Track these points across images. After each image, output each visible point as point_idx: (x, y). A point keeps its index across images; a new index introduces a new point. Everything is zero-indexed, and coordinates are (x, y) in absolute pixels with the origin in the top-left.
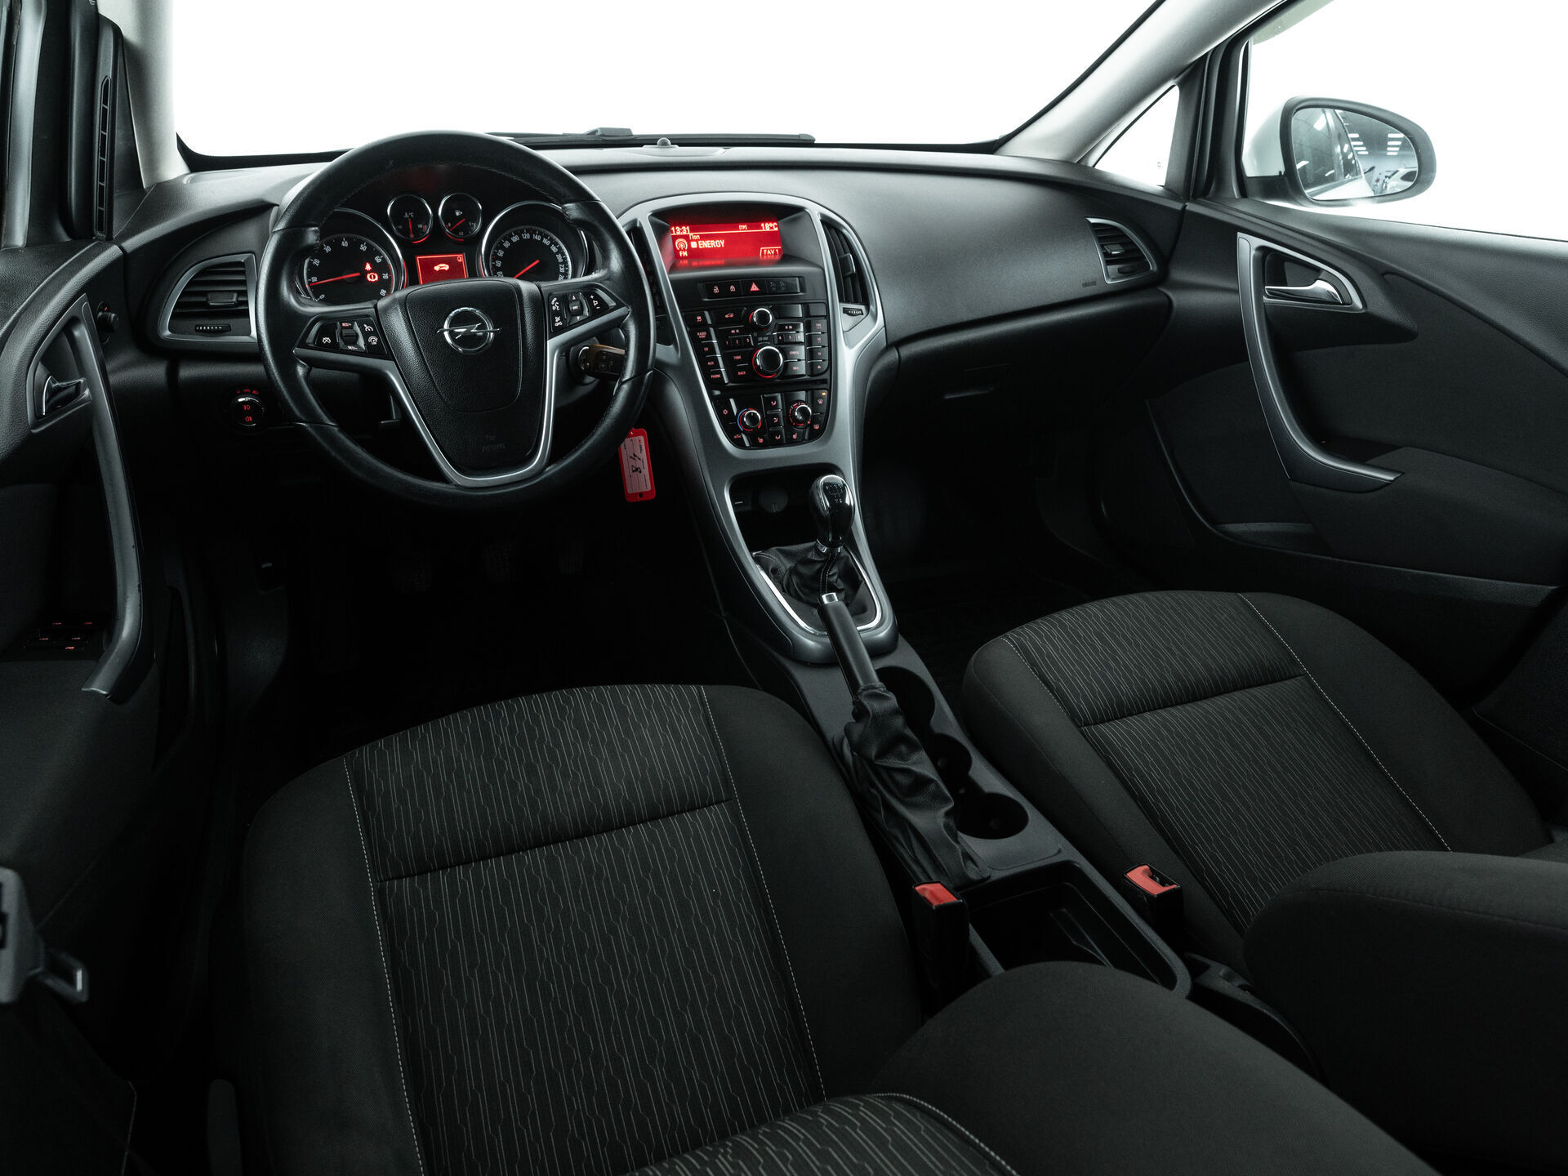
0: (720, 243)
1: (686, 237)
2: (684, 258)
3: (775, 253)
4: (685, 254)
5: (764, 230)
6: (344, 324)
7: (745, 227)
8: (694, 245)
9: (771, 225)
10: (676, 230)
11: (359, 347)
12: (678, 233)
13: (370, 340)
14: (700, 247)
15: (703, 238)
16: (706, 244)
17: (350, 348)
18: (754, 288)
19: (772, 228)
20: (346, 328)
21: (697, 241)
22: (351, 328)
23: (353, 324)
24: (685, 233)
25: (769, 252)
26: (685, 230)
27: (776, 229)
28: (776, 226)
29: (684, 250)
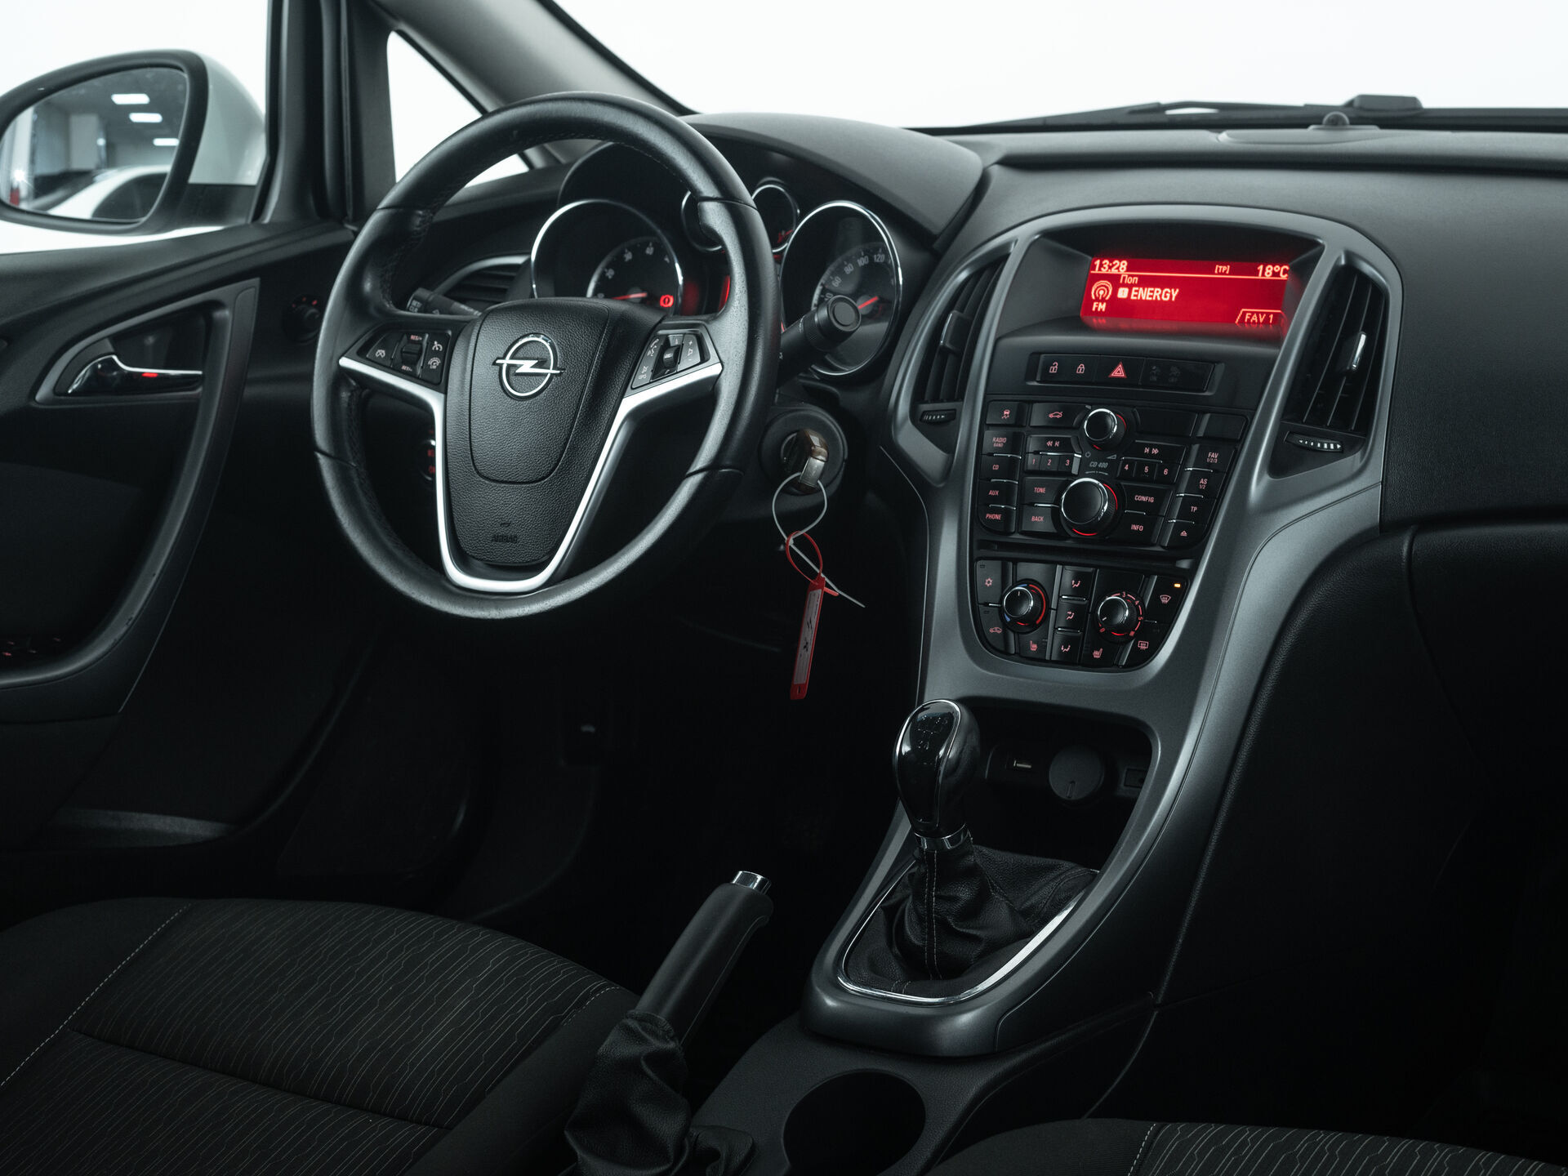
0: (1170, 294)
1: (1115, 281)
2: (1098, 313)
3: (1267, 319)
4: (1102, 307)
5: (1260, 277)
6: (413, 337)
7: (1226, 268)
8: (1123, 293)
9: (1277, 268)
10: (1101, 265)
11: (415, 370)
12: (1104, 271)
13: (430, 363)
14: (1132, 298)
15: (1144, 282)
16: (1145, 294)
17: (404, 368)
18: (1119, 372)
19: (1275, 274)
20: (414, 342)
21: (1130, 287)
22: (420, 343)
23: (423, 338)
24: (1114, 271)
25: (1255, 318)
26: (1121, 267)
27: (1283, 277)
28: (1285, 272)
29: (1103, 300)
